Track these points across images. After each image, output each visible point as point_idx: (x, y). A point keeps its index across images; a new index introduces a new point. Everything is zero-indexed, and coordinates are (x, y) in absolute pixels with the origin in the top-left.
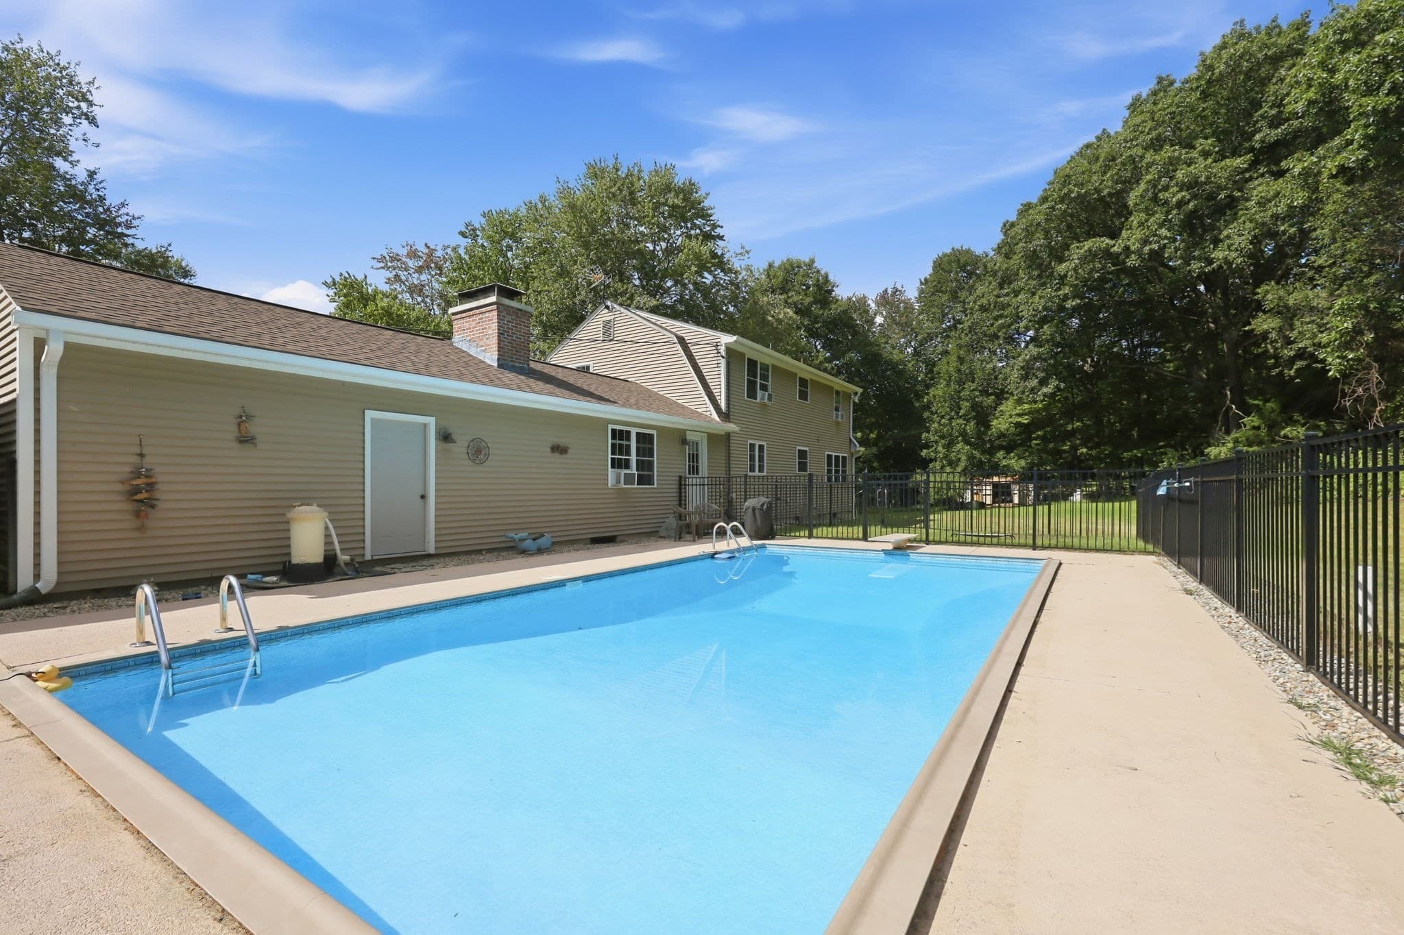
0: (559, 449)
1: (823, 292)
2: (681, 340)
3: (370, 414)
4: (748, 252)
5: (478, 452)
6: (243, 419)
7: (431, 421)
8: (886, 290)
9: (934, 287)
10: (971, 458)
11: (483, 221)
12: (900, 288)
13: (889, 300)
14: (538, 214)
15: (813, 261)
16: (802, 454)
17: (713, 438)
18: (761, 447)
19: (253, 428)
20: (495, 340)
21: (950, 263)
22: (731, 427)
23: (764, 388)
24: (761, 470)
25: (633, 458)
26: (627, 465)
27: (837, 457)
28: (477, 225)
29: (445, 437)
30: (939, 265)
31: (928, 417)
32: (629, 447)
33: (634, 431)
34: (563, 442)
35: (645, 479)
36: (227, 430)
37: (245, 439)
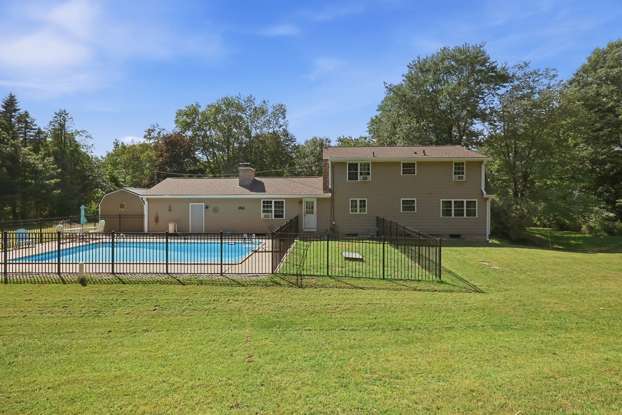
3: (190, 204)
5: (216, 210)
6: (170, 207)
7: (203, 204)
16: (409, 202)
17: (321, 200)
18: (363, 203)
23: (366, 174)
24: (362, 211)
25: (273, 209)
26: (270, 211)
27: (459, 202)
29: (207, 207)
32: (271, 206)
33: (274, 201)
34: (242, 206)
35: (279, 216)
36: (168, 209)
37: (170, 210)
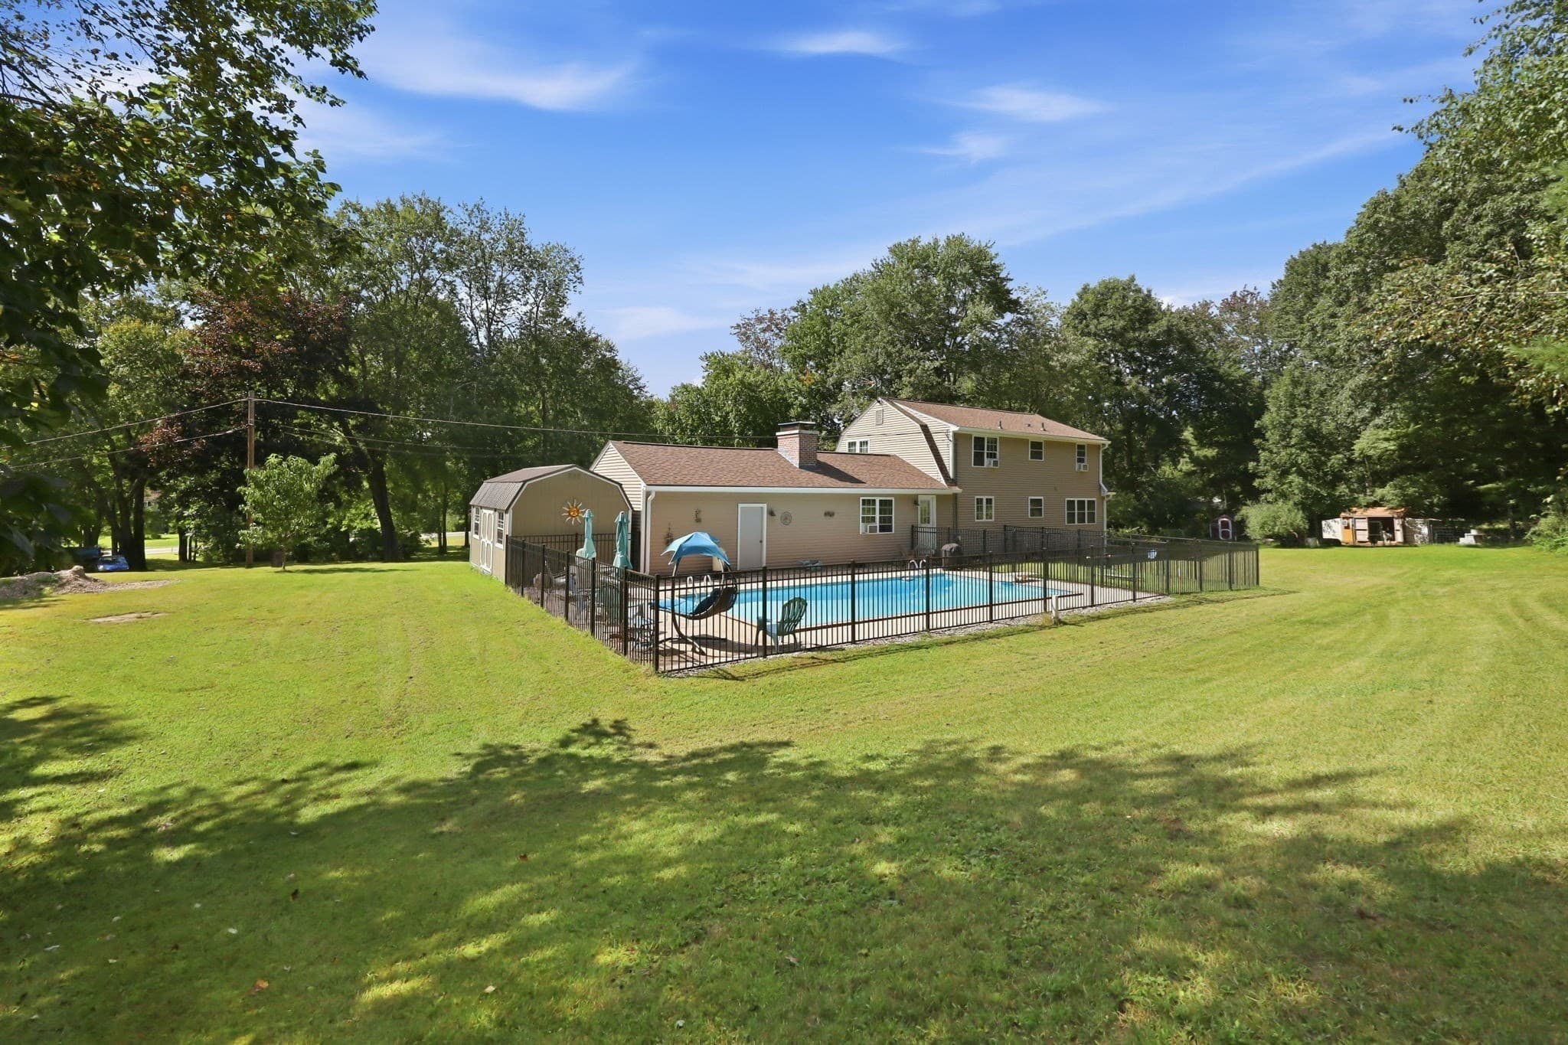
0: (829, 514)
1: (1146, 311)
2: (925, 428)
3: (740, 505)
4: (1044, 293)
5: (786, 519)
6: (698, 513)
7: (765, 506)
8: (1235, 293)
9: (1286, 290)
10: (1305, 491)
11: (812, 296)
12: (1252, 290)
13: (1236, 304)
14: (851, 286)
15: (1133, 279)
16: (1037, 503)
17: (941, 499)
18: (989, 501)
19: (701, 516)
20: (797, 453)
21: (1305, 265)
22: (956, 490)
23: (992, 456)
24: (989, 516)
25: (877, 516)
26: (873, 519)
27: (1081, 503)
28: (806, 302)
29: (771, 513)
30: (1292, 266)
31: (1260, 444)
32: (874, 509)
33: (877, 500)
34: (830, 510)
35: (885, 527)
36: (693, 517)
37: (698, 520)
